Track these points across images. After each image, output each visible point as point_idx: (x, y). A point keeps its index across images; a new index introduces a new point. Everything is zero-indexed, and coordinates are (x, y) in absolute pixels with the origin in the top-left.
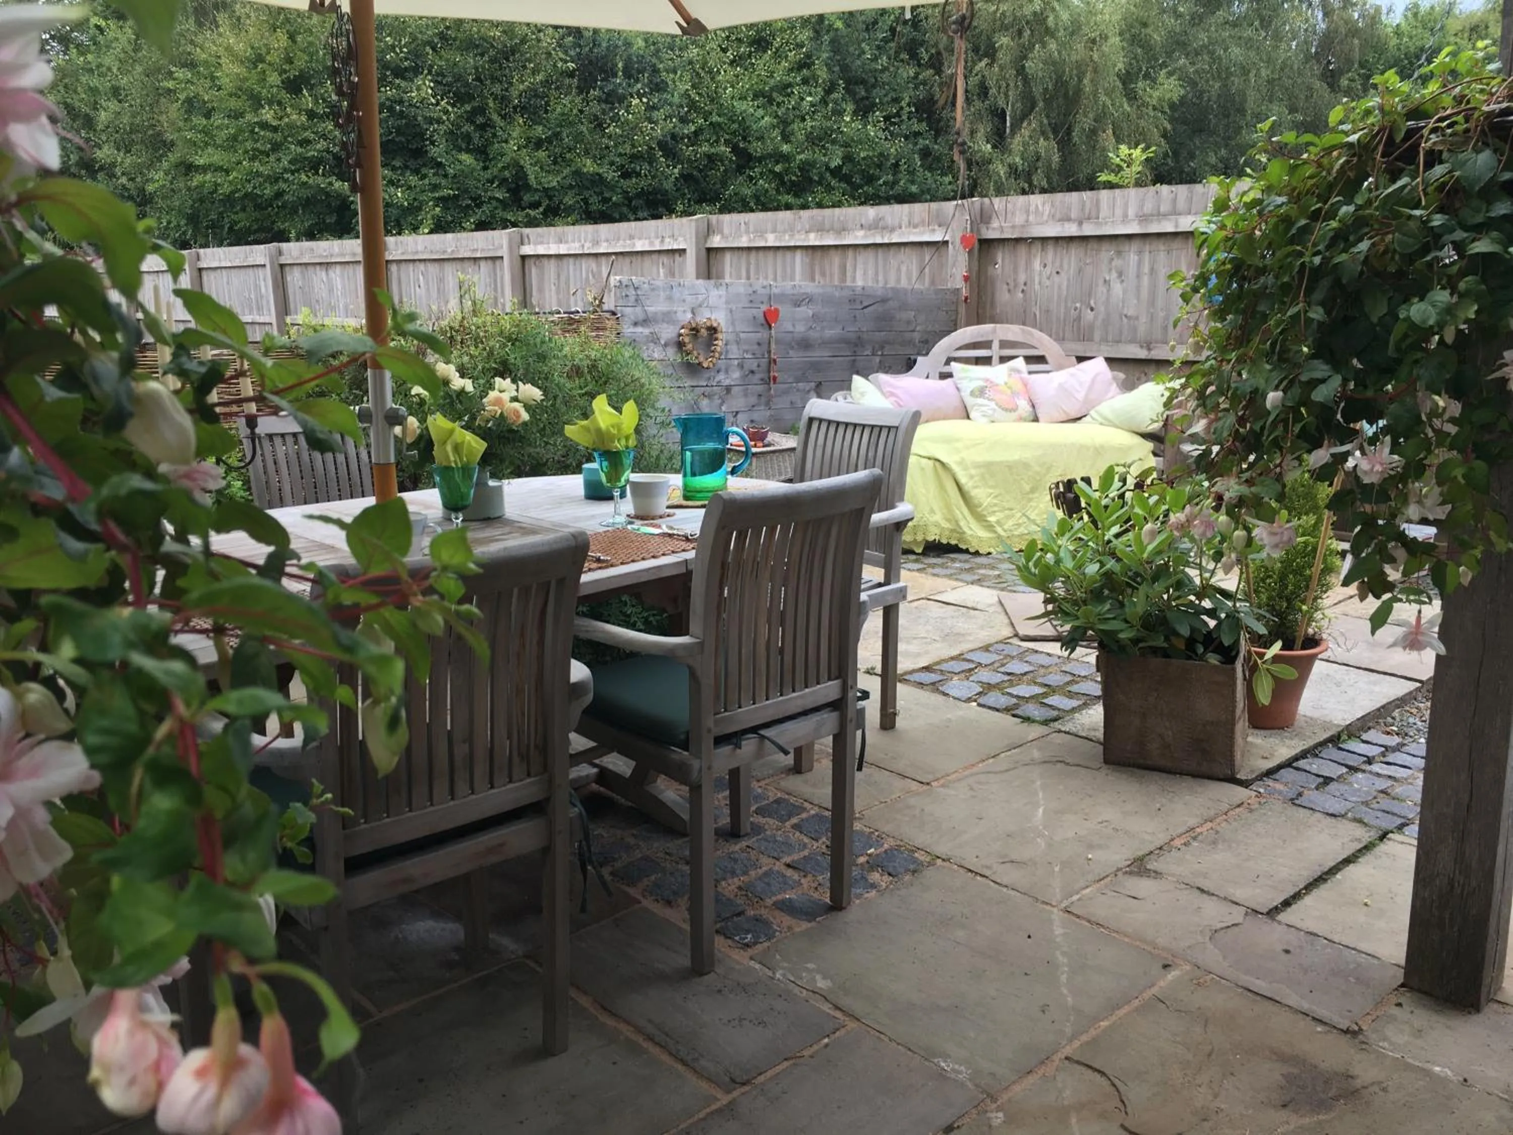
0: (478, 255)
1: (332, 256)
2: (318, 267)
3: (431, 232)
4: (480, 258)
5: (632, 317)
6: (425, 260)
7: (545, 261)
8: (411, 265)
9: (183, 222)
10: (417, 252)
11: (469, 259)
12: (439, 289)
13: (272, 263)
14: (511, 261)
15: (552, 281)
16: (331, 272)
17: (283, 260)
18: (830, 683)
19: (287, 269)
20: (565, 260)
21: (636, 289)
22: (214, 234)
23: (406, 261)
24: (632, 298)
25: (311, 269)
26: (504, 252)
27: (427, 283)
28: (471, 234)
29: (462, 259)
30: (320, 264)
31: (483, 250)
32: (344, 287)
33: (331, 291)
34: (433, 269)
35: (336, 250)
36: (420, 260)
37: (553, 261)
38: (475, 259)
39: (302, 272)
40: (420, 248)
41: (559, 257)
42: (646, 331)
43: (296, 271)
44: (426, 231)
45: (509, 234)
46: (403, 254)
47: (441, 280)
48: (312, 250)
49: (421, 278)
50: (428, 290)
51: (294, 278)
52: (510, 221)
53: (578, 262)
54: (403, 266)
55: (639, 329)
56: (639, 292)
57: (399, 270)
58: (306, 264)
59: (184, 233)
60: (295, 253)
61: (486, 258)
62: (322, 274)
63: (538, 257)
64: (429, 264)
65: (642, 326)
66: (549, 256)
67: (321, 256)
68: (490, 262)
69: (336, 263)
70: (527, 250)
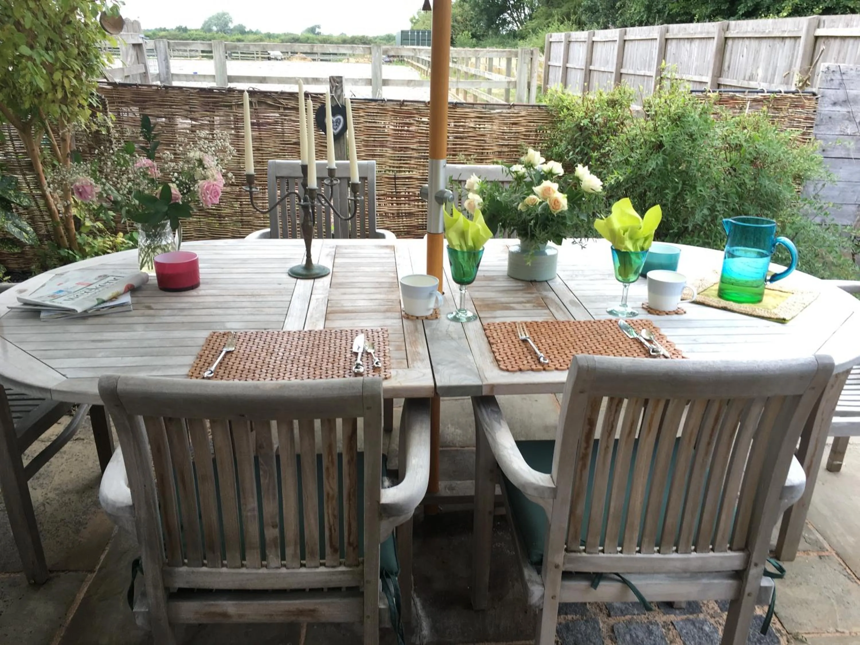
0: (786, 35)
1: (695, 33)
2: (686, 41)
3: (790, 15)
4: (786, 37)
5: (833, 98)
6: (750, 38)
7: (832, 41)
8: (741, 41)
9: (643, 10)
10: (746, 32)
11: (779, 37)
12: (754, 59)
13: (661, 38)
14: (806, 40)
15: (833, 56)
16: (693, 44)
17: (668, 36)
18: (730, 554)
19: (669, 41)
20: (847, 41)
21: (842, 74)
22: (659, 16)
23: (738, 38)
24: (836, 82)
25: (682, 41)
26: (803, 34)
27: (748, 54)
28: (784, 19)
29: (774, 38)
30: (688, 39)
31: (789, 31)
32: (698, 54)
33: (690, 57)
34: (754, 44)
35: (699, 30)
36: (747, 38)
37: (838, 41)
38: (783, 38)
39: (677, 44)
40: (749, 29)
41: (844, 38)
42: (843, 110)
43: (674, 42)
44: (785, 14)
45: (810, 19)
46: (738, 33)
47: (757, 52)
48: (685, 29)
49: (745, 49)
50: (747, 58)
51: (672, 47)
52: (850, 8)
53: (856, 43)
54: (736, 41)
55: (838, 108)
56: (844, 77)
57: (733, 44)
58: (680, 39)
59: (642, 17)
60: (676, 31)
61: (790, 37)
62: (687, 44)
63: (828, 37)
64: (752, 41)
65: (841, 105)
66: (836, 37)
67: (690, 34)
68: (793, 40)
69: (697, 38)
70: (820, 32)
